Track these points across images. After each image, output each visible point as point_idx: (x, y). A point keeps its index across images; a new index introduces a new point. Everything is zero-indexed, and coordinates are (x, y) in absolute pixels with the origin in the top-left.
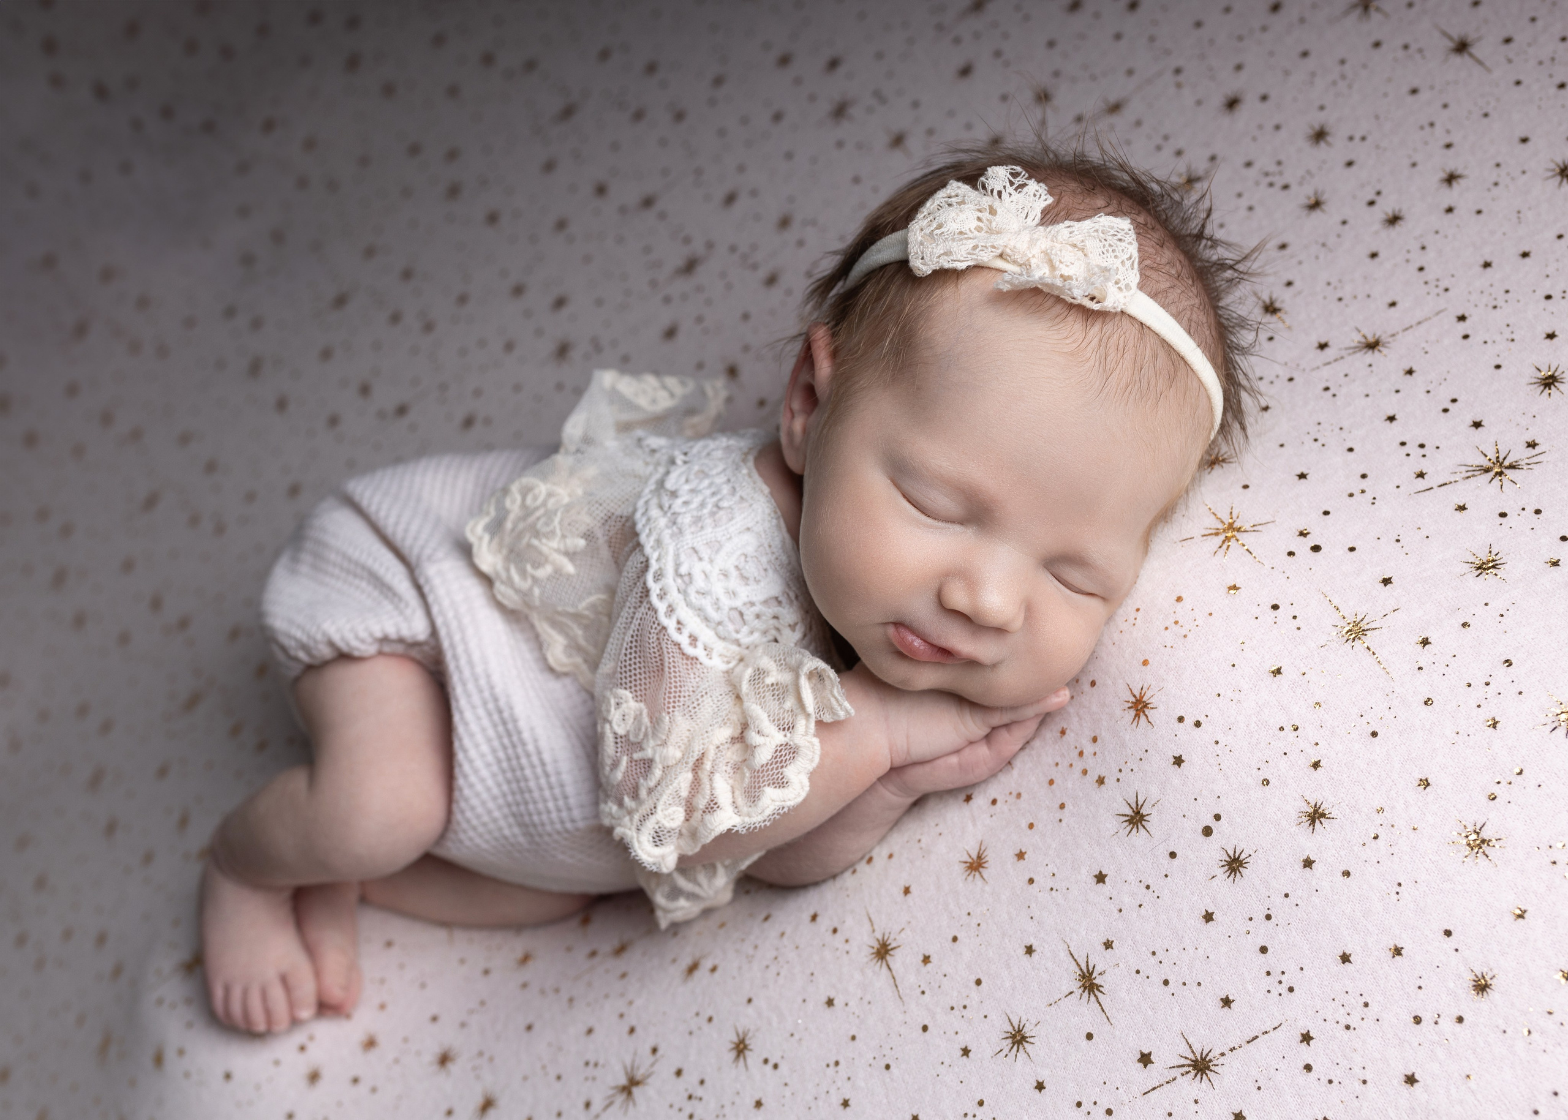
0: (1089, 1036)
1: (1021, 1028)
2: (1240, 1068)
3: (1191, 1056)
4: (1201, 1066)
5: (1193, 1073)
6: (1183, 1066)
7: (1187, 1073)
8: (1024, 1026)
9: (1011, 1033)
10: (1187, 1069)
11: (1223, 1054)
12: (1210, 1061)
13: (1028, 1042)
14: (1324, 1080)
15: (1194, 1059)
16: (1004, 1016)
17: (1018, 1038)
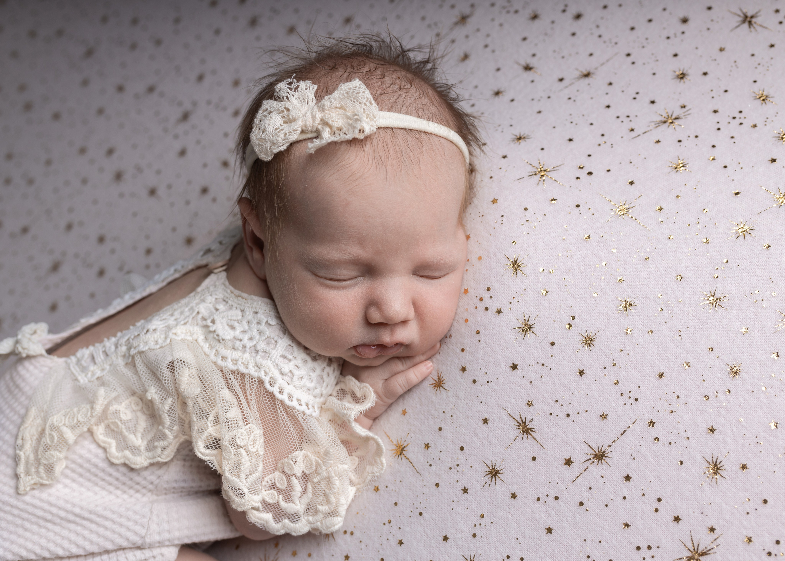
0: (534, 459)
1: (494, 467)
2: (621, 450)
3: (593, 452)
4: (600, 456)
5: (596, 461)
6: (590, 459)
7: (593, 462)
8: (495, 466)
9: (489, 471)
10: (592, 460)
11: (610, 446)
12: (604, 452)
13: (500, 473)
14: (667, 443)
15: (595, 453)
16: (482, 463)
17: (494, 473)
